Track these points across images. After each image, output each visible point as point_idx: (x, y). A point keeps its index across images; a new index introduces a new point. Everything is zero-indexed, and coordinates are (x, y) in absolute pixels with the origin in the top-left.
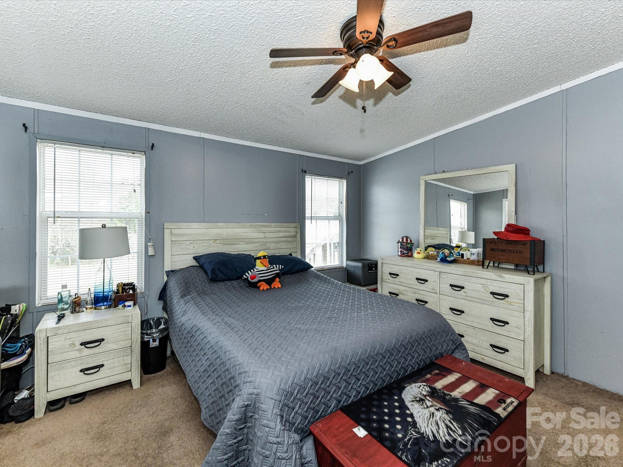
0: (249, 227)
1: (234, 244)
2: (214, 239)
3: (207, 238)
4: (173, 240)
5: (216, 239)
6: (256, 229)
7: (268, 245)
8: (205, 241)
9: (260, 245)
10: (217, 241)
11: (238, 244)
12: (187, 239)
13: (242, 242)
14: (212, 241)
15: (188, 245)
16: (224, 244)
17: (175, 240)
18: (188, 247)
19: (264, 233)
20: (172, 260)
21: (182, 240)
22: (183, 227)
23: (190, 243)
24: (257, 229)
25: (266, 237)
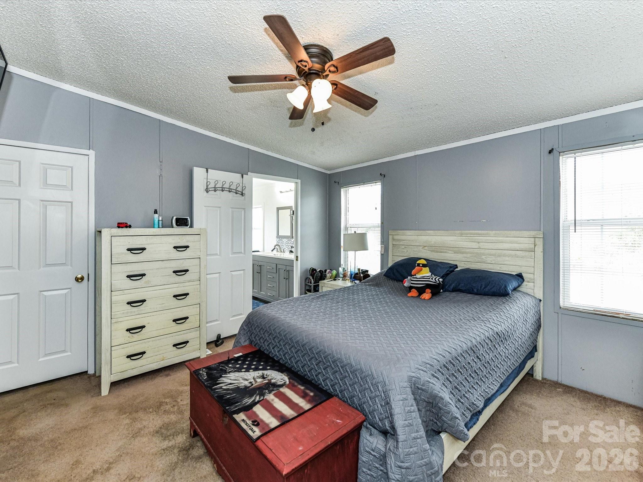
0: (458, 235)
1: (441, 252)
2: (423, 245)
3: (418, 244)
4: (394, 243)
5: (425, 245)
6: (467, 237)
7: (483, 257)
8: (416, 247)
9: (471, 256)
10: (426, 248)
11: (445, 252)
12: (403, 244)
13: (450, 250)
14: (421, 247)
15: (403, 249)
16: (432, 251)
17: (395, 244)
18: (403, 250)
19: (478, 242)
20: (393, 259)
21: (399, 244)
22: (401, 234)
23: (405, 247)
24: (469, 237)
25: (482, 248)
